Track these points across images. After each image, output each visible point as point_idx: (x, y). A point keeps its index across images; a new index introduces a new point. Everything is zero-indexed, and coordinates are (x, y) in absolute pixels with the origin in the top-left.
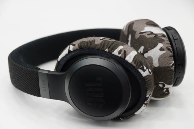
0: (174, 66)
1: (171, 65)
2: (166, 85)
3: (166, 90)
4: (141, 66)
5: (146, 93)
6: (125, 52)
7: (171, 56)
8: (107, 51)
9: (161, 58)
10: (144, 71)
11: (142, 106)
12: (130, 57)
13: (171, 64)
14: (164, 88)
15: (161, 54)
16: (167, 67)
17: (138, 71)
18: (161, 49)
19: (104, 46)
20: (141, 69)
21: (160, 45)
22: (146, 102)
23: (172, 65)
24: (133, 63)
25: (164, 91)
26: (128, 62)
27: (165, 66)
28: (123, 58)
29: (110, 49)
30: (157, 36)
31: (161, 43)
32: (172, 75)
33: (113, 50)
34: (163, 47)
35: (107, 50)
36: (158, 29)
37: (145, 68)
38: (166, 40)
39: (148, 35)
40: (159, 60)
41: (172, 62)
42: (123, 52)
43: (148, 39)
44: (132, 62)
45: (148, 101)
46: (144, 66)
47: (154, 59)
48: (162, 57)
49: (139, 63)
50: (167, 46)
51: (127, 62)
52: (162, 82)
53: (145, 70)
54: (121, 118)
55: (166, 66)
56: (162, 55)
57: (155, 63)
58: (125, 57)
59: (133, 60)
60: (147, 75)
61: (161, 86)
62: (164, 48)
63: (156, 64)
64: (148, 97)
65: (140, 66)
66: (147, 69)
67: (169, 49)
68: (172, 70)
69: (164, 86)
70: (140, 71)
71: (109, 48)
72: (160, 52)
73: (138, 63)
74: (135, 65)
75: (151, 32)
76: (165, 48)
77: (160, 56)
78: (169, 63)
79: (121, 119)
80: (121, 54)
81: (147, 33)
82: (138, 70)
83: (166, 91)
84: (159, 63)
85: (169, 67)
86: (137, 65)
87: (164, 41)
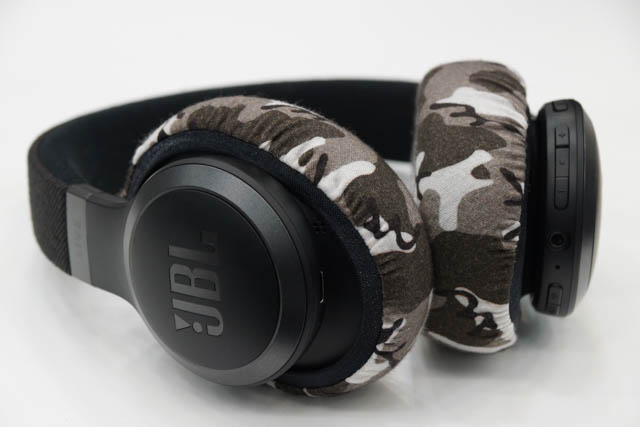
0: (517, 239)
1: (504, 233)
2: (479, 299)
3: (484, 321)
4: (370, 219)
5: (381, 314)
6: (324, 159)
7: (510, 202)
8: (267, 149)
9: (468, 203)
10: (379, 235)
11: (369, 357)
12: (337, 180)
13: (503, 228)
14: (476, 310)
15: (471, 190)
16: (487, 237)
17: (357, 231)
18: (480, 172)
19: (261, 129)
20: (366, 226)
21: (481, 157)
22: (380, 347)
23: (508, 234)
24: (342, 203)
25: (479, 320)
26: (325, 196)
27: (478, 233)
28: (312, 180)
29: (277, 144)
30: (482, 123)
31: (487, 150)
32: (503, 268)
33: (285, 149)
34: (486, 166)
35: (265, 145)
36: (503, 102)
37: (384, 226)
38: (513, 143)
39: (454, 115)
40: (462, 207)
41: (510, 222)
42: (315, 159)
43: (445, 130)
44: (340, 199)
45: (388, 342)
46: (381, 220)
47: (443, 202)
48: (472, 201)
49: (364, 206)
50: (507, 165)
51: (322, 195)
52: (466, 287)
53: (383, 234)
54: (305, 390)
55: (485, 232)
56: (475, 192)
57: (447, 216)
58: (318, 178)
59: (345, 192)
60: (386, 249)
61: (464, 301)
62: (491, 170)
63: (448, 220)
64: (390, 331)
65: (365, 215)
66: (391, 229)
67: (509, 177)
68: (503, 251)
69: (474, 303)
70: (363, 232)
71: (274, 139)
72: (472, 179)
73: (360, 204)
74: (347, 210)
75: (466, 106)
76: (494, 171)
77: (467, 195)
78: (495, 225)
79: (304, 394)
80: (308, 164)
81: (453, 110)
82: (357, 228)
83: (484, 324)
84: (459, 220)
85: (496, 239)
86: (353, 213)
87: (503, 143)
